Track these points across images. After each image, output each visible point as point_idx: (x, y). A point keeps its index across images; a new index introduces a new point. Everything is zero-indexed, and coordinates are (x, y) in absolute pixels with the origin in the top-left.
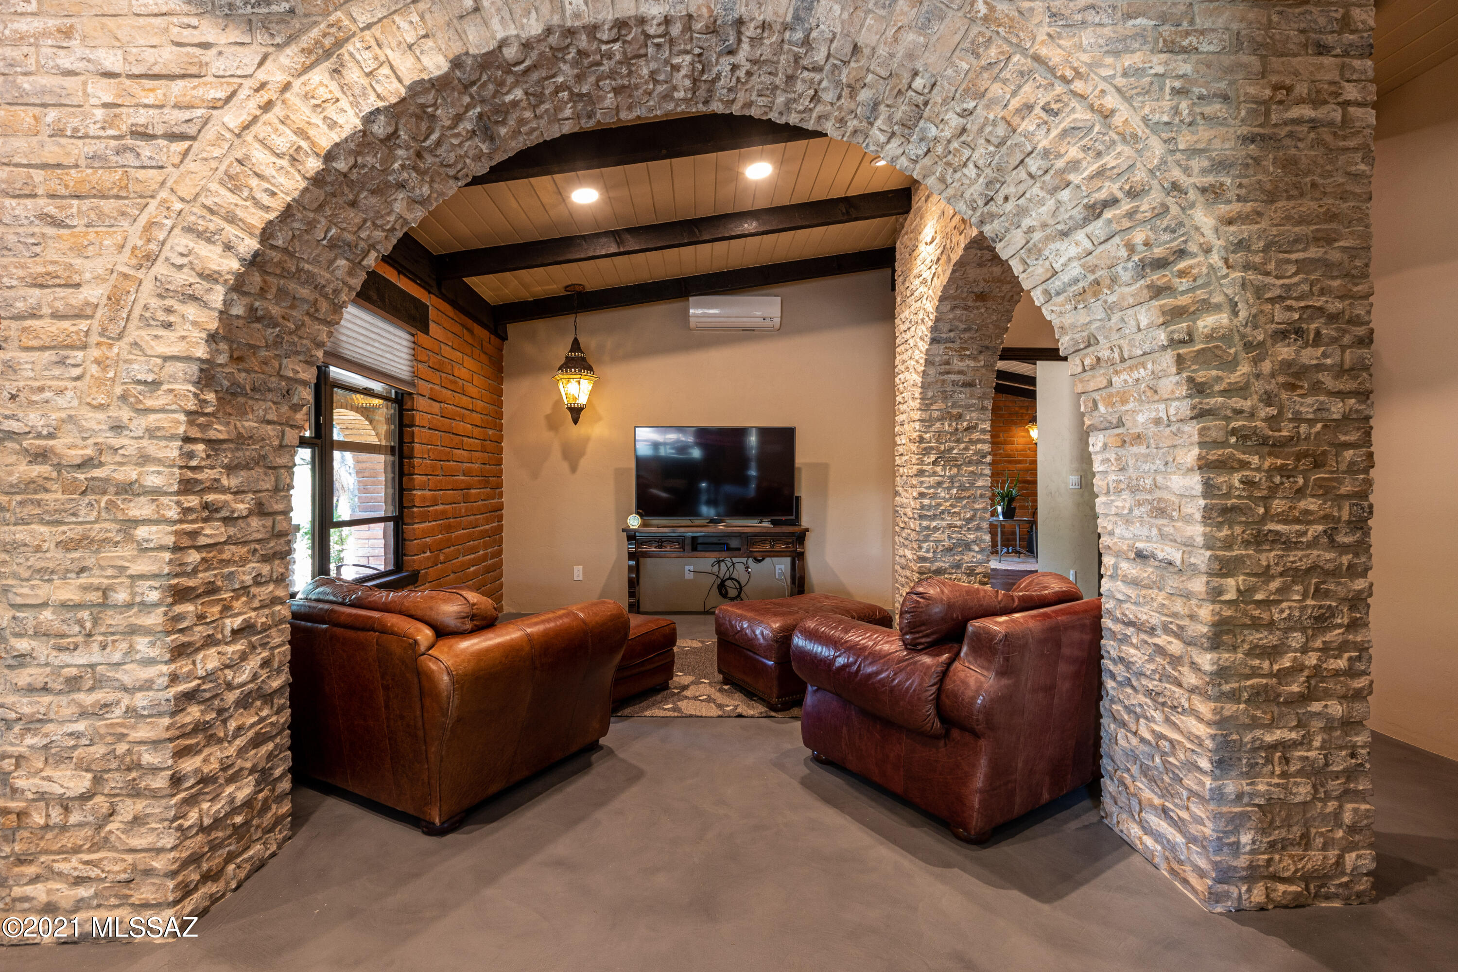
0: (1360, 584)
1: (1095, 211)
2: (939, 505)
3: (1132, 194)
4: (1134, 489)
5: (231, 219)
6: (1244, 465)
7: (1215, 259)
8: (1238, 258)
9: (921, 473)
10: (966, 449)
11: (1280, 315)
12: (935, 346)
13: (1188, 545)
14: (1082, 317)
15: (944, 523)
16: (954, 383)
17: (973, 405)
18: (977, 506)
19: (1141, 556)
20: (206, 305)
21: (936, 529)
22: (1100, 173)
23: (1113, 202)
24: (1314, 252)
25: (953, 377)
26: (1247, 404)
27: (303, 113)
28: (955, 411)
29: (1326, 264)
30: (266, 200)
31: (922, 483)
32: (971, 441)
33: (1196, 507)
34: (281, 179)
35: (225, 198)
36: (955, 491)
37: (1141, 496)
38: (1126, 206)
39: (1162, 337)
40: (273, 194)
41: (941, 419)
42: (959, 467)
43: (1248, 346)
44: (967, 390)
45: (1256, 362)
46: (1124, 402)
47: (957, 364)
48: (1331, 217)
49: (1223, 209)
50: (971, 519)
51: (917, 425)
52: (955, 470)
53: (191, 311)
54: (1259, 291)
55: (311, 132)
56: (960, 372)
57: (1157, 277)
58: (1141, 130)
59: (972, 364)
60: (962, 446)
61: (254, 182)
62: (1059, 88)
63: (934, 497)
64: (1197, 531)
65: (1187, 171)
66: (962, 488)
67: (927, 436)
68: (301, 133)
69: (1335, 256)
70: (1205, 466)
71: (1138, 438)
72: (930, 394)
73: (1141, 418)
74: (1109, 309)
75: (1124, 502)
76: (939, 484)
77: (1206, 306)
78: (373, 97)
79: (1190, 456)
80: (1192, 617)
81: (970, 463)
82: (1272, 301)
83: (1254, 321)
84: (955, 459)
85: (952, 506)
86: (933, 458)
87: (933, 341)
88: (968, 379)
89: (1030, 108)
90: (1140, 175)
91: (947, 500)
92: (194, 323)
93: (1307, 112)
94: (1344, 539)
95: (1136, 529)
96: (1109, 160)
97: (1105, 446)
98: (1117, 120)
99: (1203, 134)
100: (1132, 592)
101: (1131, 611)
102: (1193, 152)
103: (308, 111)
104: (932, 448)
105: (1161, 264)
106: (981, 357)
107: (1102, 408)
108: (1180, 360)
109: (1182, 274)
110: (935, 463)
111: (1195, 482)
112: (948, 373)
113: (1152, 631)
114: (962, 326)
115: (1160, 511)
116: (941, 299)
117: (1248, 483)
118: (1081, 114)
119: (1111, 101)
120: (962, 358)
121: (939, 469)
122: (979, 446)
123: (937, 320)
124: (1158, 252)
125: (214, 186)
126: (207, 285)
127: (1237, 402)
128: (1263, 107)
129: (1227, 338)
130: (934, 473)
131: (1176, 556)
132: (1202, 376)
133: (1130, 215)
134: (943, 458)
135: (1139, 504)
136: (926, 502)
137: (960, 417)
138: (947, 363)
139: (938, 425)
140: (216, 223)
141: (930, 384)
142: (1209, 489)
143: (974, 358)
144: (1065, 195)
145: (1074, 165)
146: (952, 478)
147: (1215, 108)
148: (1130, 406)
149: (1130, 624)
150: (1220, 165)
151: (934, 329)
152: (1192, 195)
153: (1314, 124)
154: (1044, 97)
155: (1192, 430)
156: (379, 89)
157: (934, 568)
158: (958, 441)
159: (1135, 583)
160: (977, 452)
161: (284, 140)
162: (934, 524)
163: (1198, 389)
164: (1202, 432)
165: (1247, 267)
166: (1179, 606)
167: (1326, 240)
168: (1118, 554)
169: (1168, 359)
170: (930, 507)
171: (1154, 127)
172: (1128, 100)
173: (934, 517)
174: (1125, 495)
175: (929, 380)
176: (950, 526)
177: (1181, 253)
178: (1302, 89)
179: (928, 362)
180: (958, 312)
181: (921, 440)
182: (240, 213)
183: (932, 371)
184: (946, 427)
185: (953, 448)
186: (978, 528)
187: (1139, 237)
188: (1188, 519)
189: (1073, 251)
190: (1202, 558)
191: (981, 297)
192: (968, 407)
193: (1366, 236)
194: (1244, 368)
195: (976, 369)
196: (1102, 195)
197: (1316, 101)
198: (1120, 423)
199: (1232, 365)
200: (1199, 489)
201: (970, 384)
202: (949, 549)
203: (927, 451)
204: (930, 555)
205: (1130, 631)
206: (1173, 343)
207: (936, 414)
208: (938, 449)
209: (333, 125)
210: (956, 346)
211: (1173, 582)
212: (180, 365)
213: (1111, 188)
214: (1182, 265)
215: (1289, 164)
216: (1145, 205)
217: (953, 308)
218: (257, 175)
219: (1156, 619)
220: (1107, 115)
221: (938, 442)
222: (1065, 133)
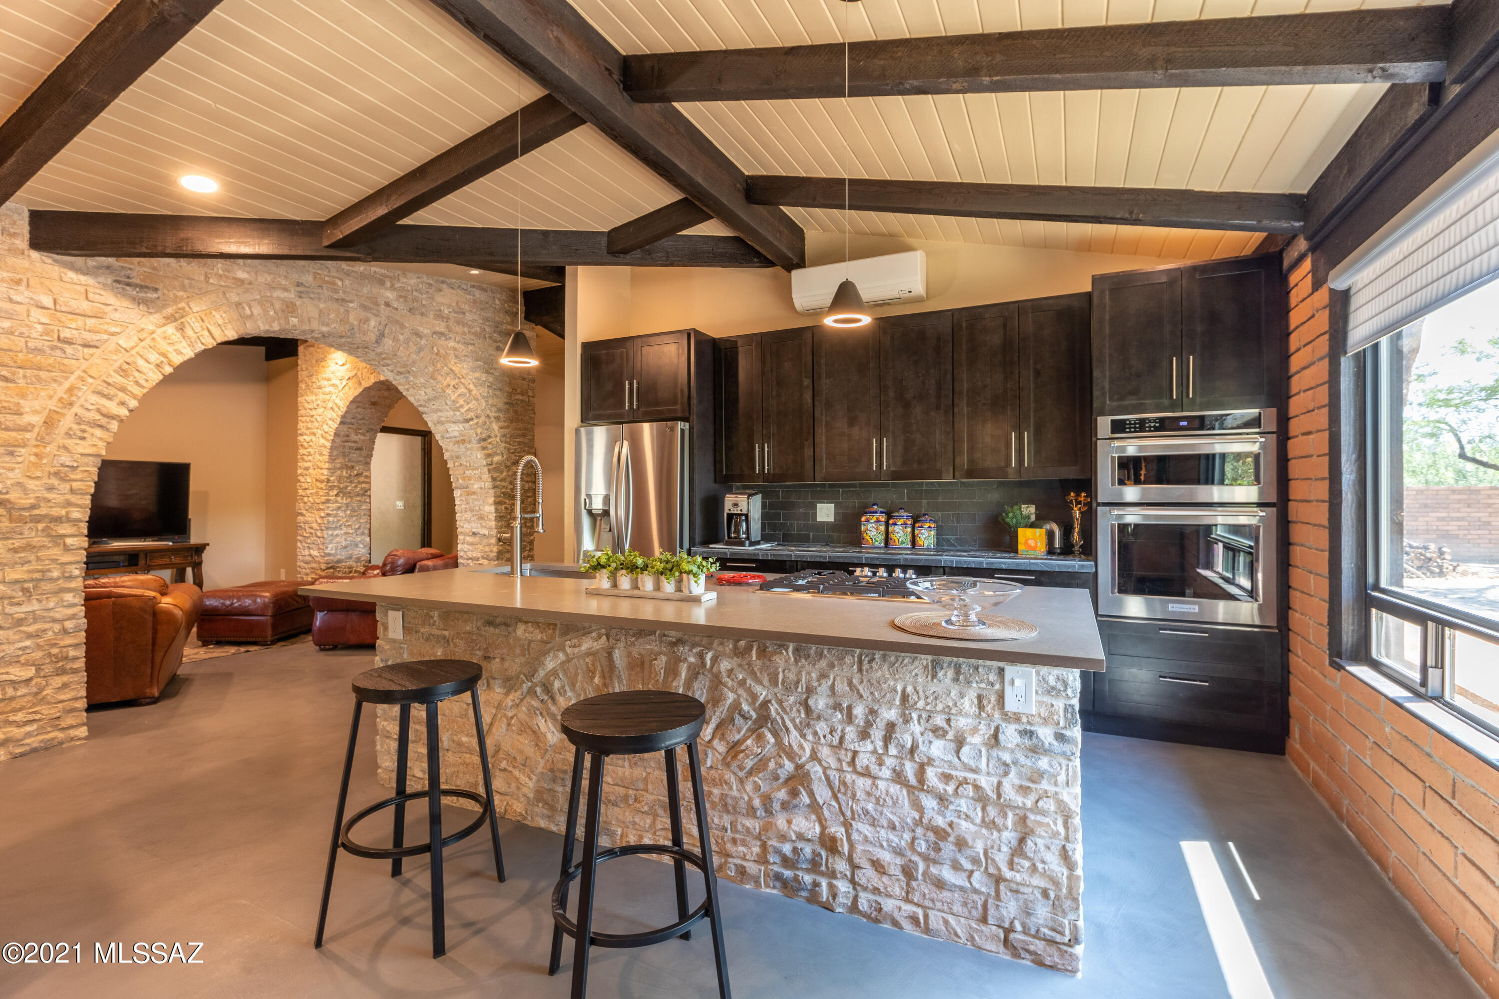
0: (532, 538)
1: (467, 421)
2: (339, 521)
3: (477, 417)
4: (472, 511)
5: (123, 390)
6: (505, 503)
7: (498, 439)
8: (503, 439)
9: (328, 501)
10: (356, 487)
11: (514, 458)
12: (342, 426)
13: (490, 528)
14: (456, 448)
15: (342, 532)
16: (351, 448)
17: (360, 461)
18: (362, 521)
19: (474, 534)
20: (108, 430)
21: (337, 535)
22: (469, 410)
23: (472, 419)
24: (521, 439)
25: (350, 444)
26: (505, 484)
27: (163, 345)
28: (350, 464)
29: (524, 443)
30: (144, 383)
31: (328, 507)
32: (359, 483)
33: (493, 516)
34: (151, 374)
35: (118, 379)
36: (349, 512)
37: (474, 513)
38: (475, 421)
39: (485, 463)
40: (147, 381)
41: (341, 468)
42: (351, 497)
43: (506, 467)
44: (358, 452)
45: (508, 471)
46: (469, 480)
47: (353, 437)
48: (525, 429)
49: (500, 424)
50: (359, 528)
51: (326, 472)
52: (349, 500)
53: (98, 432)
54: (509, 450)
55: (169, 355)
56: (355, 442)
57: (483, 444)
58: (479, 397)
59: (362, 437)
60: (354, 485)
61: (136, 374)
62: (457, 380)
63: (336, 516)
64: (493, 524)
65: (491, 411)
66: (353, 511)
67: (332, 478)
68: (164, 355)
69: (526, 441)
70: (496, 503)
71: (474, 493)
72: (335, 453)
73: (476, 486)
74: (468, 449)
75: (468, 515)
76: (339, 508)
77: (496, 454)
78: (200, 345)
79: (491, 500)
80: (491, 551)
81: (358, 495)
82: (512, 453)
83: (507, 459)
84: (349, 493)
85: (347, 521)
86: (335, 492)
87: (342, 423)
88: (359, 445)
89: (449, 385)
90: (479, 412)
91: (343, 518)
92: (100, 439)
93: (520, 397)
94: (528, 525)
95: (473, 525)
96: (470, 405)
97: (461, 495)
98: (473, 393)
99: (496, 400)
100: (470, 548)
101: (470, 554)
102: (493, 406)
103: (165, 344)
104: (335, 486)
105: (484, 440)
106: (368, 434)
107: (460, 481)
108: (489, 470)
109: (490, 443)
110: (337, 495)
111: (492, 508)
112: (348, 441)
113: (478, 559)
114: (359, 417)
115: (481, 518)
116: (352, 402)
117: (506, 508)
118: (462, 390)
119: (471, 387)
120: (356, 434)
121: (339, 499)
122: (363, 485)
123: (346, 412)
124: (484, 436)
125: (112, 373)
126: (107, 420)
127: (504, 484)
128: (510, 395)
129: (500, 464)
130: (336, 502)
131: (486, 532)
132: (495, 475)
133: (477, 423)
134: (342, 492)
135: (474, 516)
136: (331, 519)
137: (352, 467)
138: (348, 436)
139: (339, 472)
140: (112, 391)
141: (336, 447)
142: (496, 510)
143: (363, 434)
144: (458, 413)
145: (462, 406)
146: (347, 505)
147: (498, 393)
148: (472, 482)
149: (470, 559)
150: (499, 410)
151: (343, 417)
152: (493, 419)
153: (522, 401)
154: (453, 383)
155: (492, 492)
156: (203, 341)
157: (335, 560)
158: (351, 482)
159: (472, 544)
160: (362, 489)
161: (154, 357)
162: (336, 532)
163: (494, 479)
164: (495, 493)
165: (506, 442)
166: (487, 549)
167: (524, 436)
168: (465, 534)
169: (486, 469)
170: (333, 522)
171: (483, 397)
172: (476, 386)
173: (335, 528)
174: (469, 513)
175: (336, 445)
176: (346, 533)
177: (489, 437)
178: (519, 390)
179: (336, 435)
180: (359, 409)
181: (328, 481)
182: (130, 388)
183: (338, 440)
184: (344, 473)
185: (347, 486)
186: (363, 534)
187: (479, 431)
188: (490, 520)
189: (457, 428)
190: (494, 532)
191: (374, 404)
192: (358, 462)
193: (533, 436)
194: (505, 473)
195: (364, 441)
196: (469, 417)
197: (522, 394)
198: (467, 487)
199: (502, 472)
200: (494, 510)
201: (360, 449)
202: (346, 547)
203: (332, 488)
204: (333, 552)
205: (470, 561)
206: (488, 465)
207: (338, 465)
208: (338, 487)
209: (179, 353)
210: (354, 427)
211: (485, 541)
212: (91, 458)
213: (471, 415)
214: (490, 440)
215: (516, 412)
216: (481, 420)
217: (358, 407)
218: (138, 370)
219: (479, 555)
220: (470, 391)
221: (339, 482)
222: (459, 395)
